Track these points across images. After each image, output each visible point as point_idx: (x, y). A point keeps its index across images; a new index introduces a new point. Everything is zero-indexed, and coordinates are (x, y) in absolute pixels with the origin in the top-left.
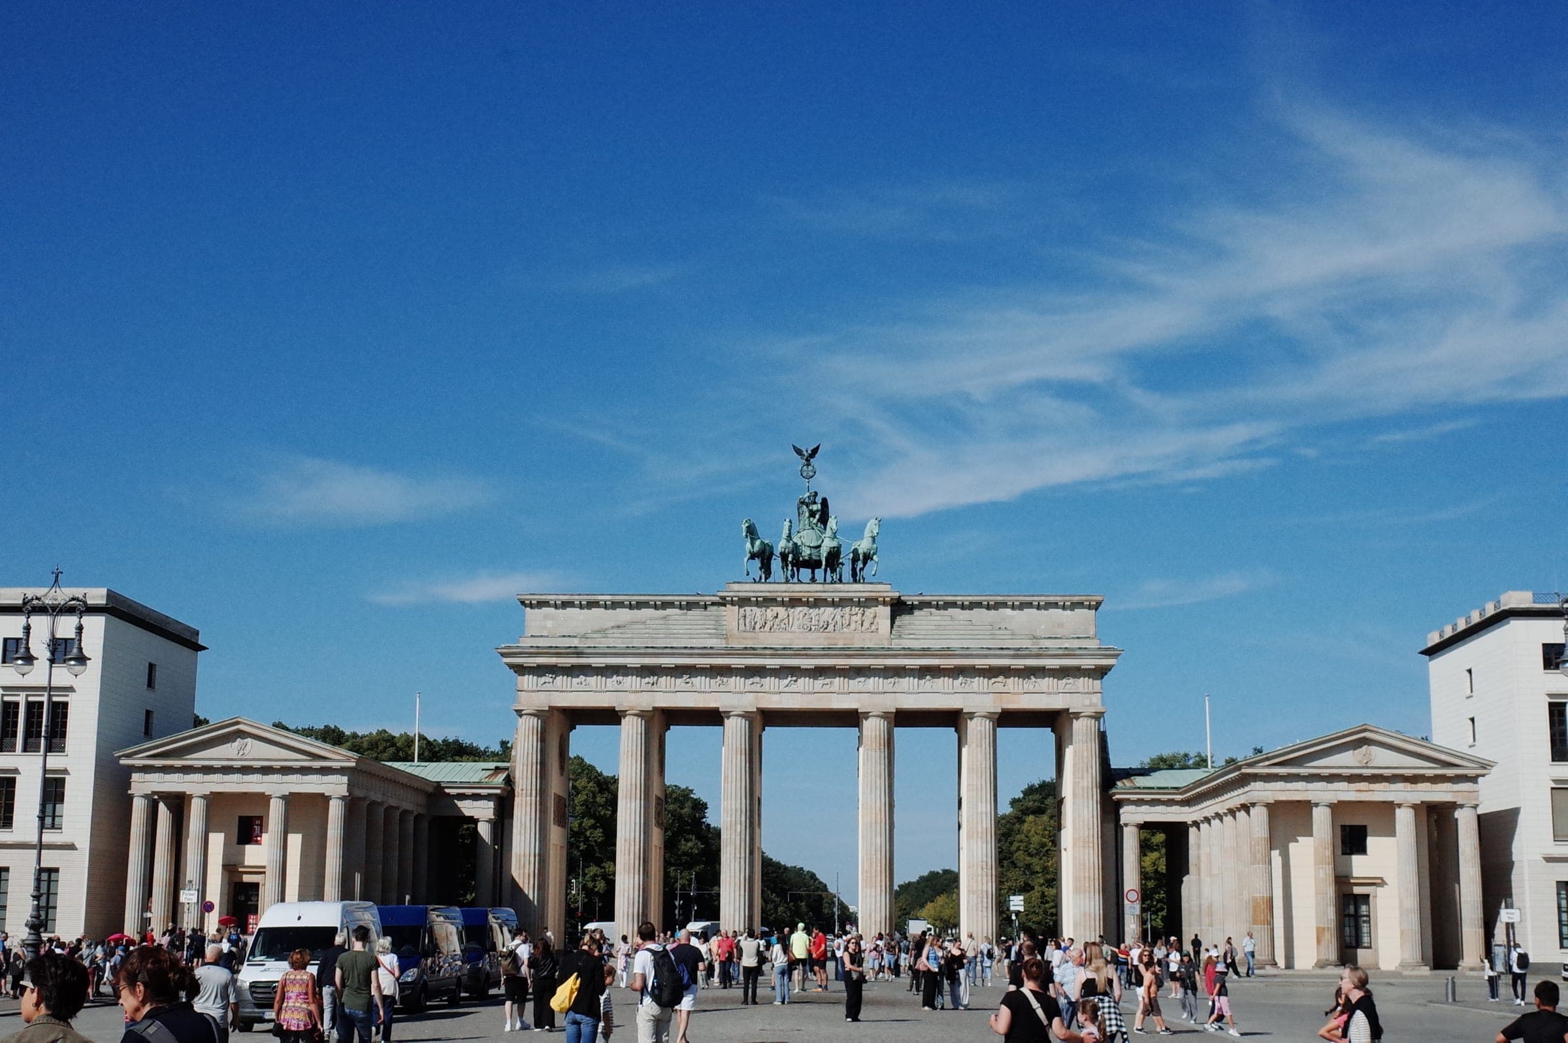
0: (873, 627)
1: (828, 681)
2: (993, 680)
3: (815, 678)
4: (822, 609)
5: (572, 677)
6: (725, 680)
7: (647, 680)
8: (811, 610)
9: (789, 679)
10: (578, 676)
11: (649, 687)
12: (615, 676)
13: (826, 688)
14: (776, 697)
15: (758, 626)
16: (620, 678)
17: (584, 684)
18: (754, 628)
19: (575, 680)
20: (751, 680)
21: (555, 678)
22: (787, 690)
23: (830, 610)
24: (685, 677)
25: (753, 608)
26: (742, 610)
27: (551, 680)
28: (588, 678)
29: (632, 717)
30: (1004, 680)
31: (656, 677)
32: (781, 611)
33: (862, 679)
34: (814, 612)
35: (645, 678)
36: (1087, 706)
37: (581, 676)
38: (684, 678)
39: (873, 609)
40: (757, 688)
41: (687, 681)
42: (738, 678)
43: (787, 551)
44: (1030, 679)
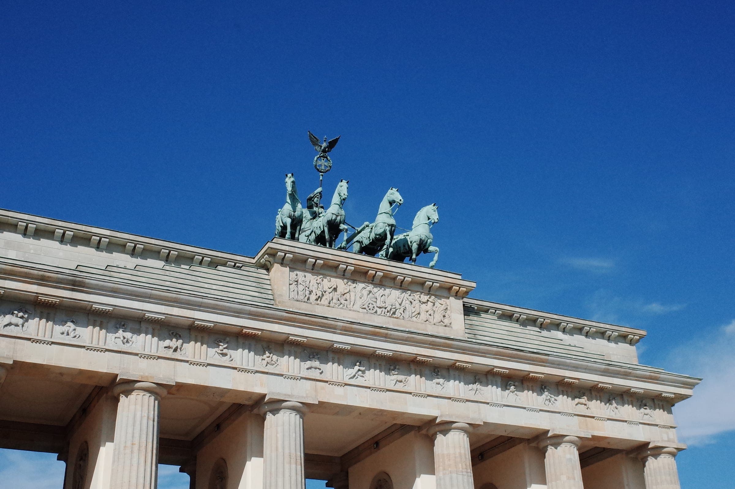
0: (446, 321)
1: (401, 377)
2: (577, 400)
3: (388, 371)
4: (388, 291)
5: (55, 323)
6: (275, 358)
7: (167, 342)
8: (375, 290)
9: (357, 368)
10: (64, 323)
11: (169, 353)
12: (121, 331)
13: (399, 387)
14: (339, 390)
15: (313, 297)
16: (128, 335)
17: (72, 335)
18: (308, 299)
19: (58, 329)
20: (309, 364)
21: (27, 321)
22: (352, 382)
23: (396, 293)
24: (223, 346)
25: (306, 274)
26: (293, 274)
27: (20, 321)
28: (78, 329)
29: (142, 393)
30: (587, 402)
31: (180, 341)
32: (340, 284)
33: (441, 381)
34: (378, 292)
35: (164, 340)
36: (665, 441)
37: (69, 324)
38: (221, 348)
39: (443, 301)
40: (315, 374)
41: (225, 351)
42: (292, 358)
43: (339, 218)
44: (611, 404)
